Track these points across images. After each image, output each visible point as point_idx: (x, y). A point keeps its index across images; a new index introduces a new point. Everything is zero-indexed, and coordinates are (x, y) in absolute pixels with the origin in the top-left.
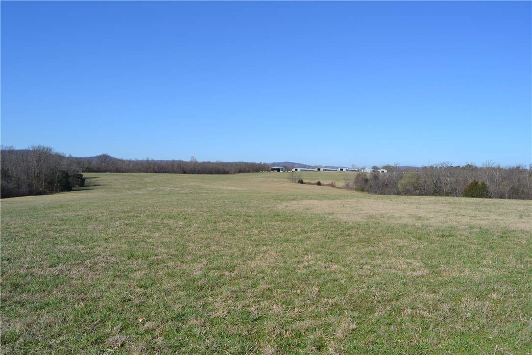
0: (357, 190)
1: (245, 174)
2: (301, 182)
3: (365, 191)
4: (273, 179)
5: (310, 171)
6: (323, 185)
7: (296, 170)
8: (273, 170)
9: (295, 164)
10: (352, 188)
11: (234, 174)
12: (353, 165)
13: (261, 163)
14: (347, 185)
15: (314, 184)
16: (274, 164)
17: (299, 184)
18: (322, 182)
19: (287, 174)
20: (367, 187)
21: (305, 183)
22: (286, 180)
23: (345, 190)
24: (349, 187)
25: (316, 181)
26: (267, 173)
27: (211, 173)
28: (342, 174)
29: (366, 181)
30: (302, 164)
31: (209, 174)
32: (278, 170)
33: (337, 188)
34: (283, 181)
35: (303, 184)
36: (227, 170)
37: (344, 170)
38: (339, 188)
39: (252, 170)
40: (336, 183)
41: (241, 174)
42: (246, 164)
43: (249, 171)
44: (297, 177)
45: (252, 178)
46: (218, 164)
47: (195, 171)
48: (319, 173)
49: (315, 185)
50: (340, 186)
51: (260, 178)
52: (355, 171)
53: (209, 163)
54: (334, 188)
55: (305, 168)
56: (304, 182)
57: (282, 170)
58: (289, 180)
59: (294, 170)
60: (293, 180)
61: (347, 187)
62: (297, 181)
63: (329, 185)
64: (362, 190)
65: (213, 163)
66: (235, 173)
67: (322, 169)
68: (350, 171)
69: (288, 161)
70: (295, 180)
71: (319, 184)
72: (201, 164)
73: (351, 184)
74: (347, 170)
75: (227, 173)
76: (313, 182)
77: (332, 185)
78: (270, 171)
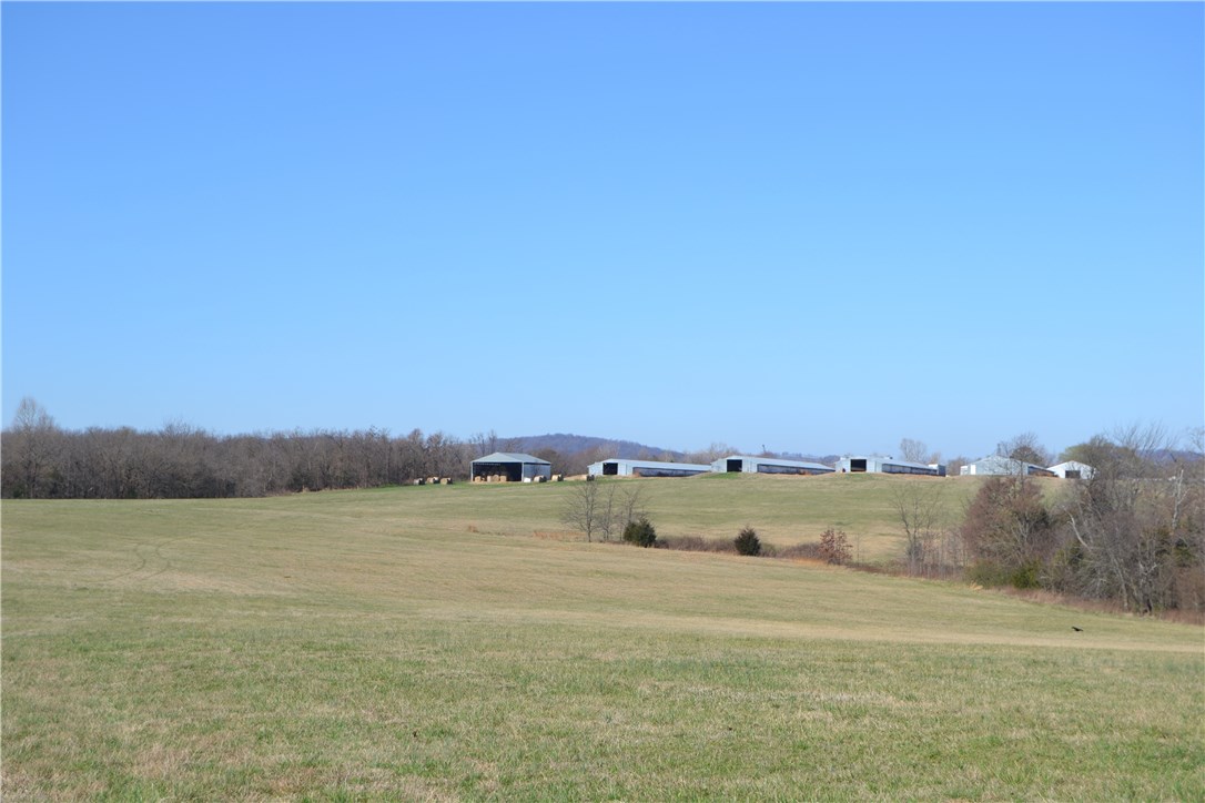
0: (985, 578)
1: (326, 494)
2: (643, 536)
3: (1037, 585)
4: (476, 523)
5: (684, 474)
6: (772, 552)
7: (611, 469)
8: (484, 470)
9: (602, 442)
10: (948, 571)
11: (262, 495)
12: (906, 445)
13: (416, 433)
14: (915, 551)
15: (721, 547)
16: (494, 445)
17: (631, 548)
18: (765, 535)
19: (558, 493)
20: (1054, 562)
21: (664, 544)
22: (554, 525)
23: (904, 580)
24: (928, 559)
25: (733, 532)
26: (451, 490)
27: (132, 493)
28: (860, 486)
29: (1042, 523)
30: (638, 446)
31: (118, 495)
32: (513, 472)
33: (858, 567)
34: (540, 534)
35: (652, 550)
36: (224, 472)
37: (870, 468)
38: (870, 569)
39: (364, 473)
40: (850, 538)
41: (305, 495)
42: (332, 443)
43: (348, 482)
44: (615, 510)
45: (359, 515)
46: (170, 440)
47: (32, 480)
48: (734, 483)
49: (722, 555)
50: (870, 560)
51: (405, 514)
52: (929, 472)
53: (125, 435)
54: (842, 570)
55: (655, 459)
56: (660, 531)
57: (534, 469)
58: (568, 526)
59: (596, 469)
60: (591, 523)
61: (918, 562)
62: (618, 530)
63: (804, 551)
64: (1023, 582)
65: (149, 438)
66: (271, 488)
67: (749, 467)
68: (902, 471)
69: (565, 432)
70: (604, 522)
71: (748, 545)
72: (72, 440)
73: (941, 542)
74: (890, 469)
75: (228, 490)
76: (711, 534)
77: (828, 553)
78: (466, 477)
